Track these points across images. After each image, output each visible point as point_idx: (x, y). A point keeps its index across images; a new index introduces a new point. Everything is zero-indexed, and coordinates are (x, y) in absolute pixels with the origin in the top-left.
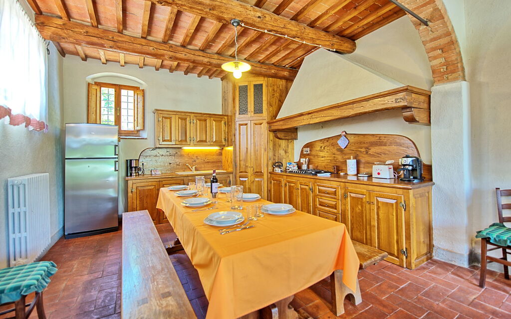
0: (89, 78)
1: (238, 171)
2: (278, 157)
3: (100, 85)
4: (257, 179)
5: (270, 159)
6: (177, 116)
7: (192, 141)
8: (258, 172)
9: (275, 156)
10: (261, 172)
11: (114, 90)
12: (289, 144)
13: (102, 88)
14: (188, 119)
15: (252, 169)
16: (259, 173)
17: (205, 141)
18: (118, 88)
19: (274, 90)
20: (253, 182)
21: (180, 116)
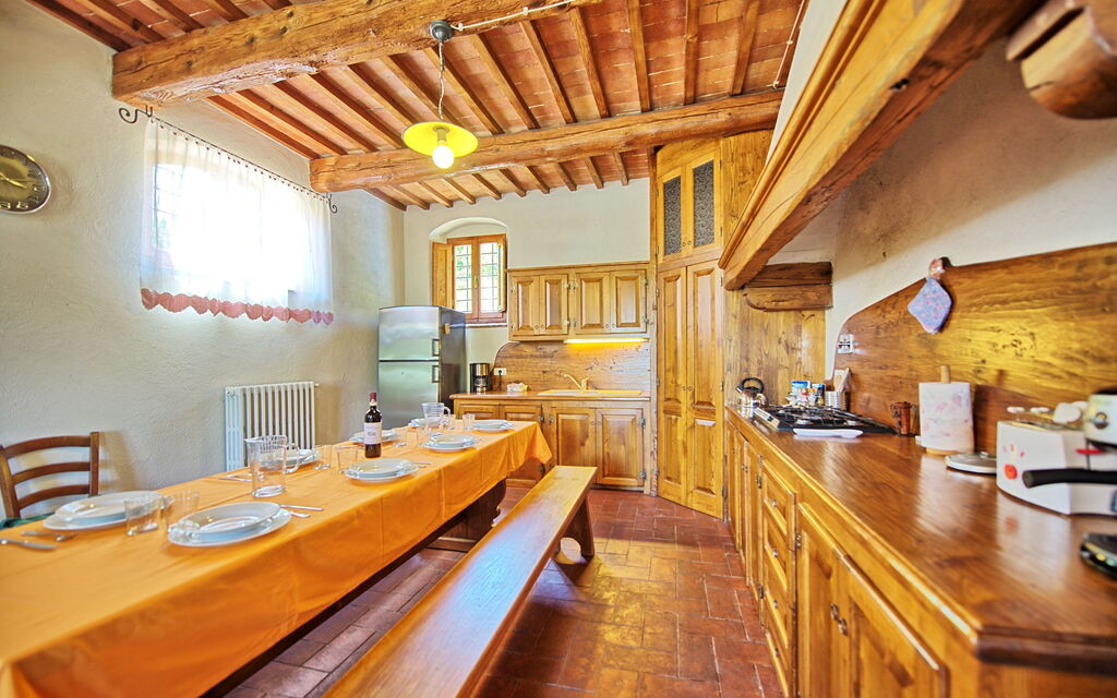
0: (436, 234)
1: (662, 398)
2: (760, 362)
3: (453, 243)
4: (700, 422)
5: (729, 369)
6: (543, 279)
7: (572, 328)
8: (702, 403)
9: (747, 359)
10: (710, 404)
11: (470, 247)
12: (802, 322)
13: (456, 248)
14: (564, 281)
15: (690, 393)
16: (705, 407)
17: (600, 326)
18: (476, 241)
19: (743, 169)
20: (693, 426)
21: (549, 278)
